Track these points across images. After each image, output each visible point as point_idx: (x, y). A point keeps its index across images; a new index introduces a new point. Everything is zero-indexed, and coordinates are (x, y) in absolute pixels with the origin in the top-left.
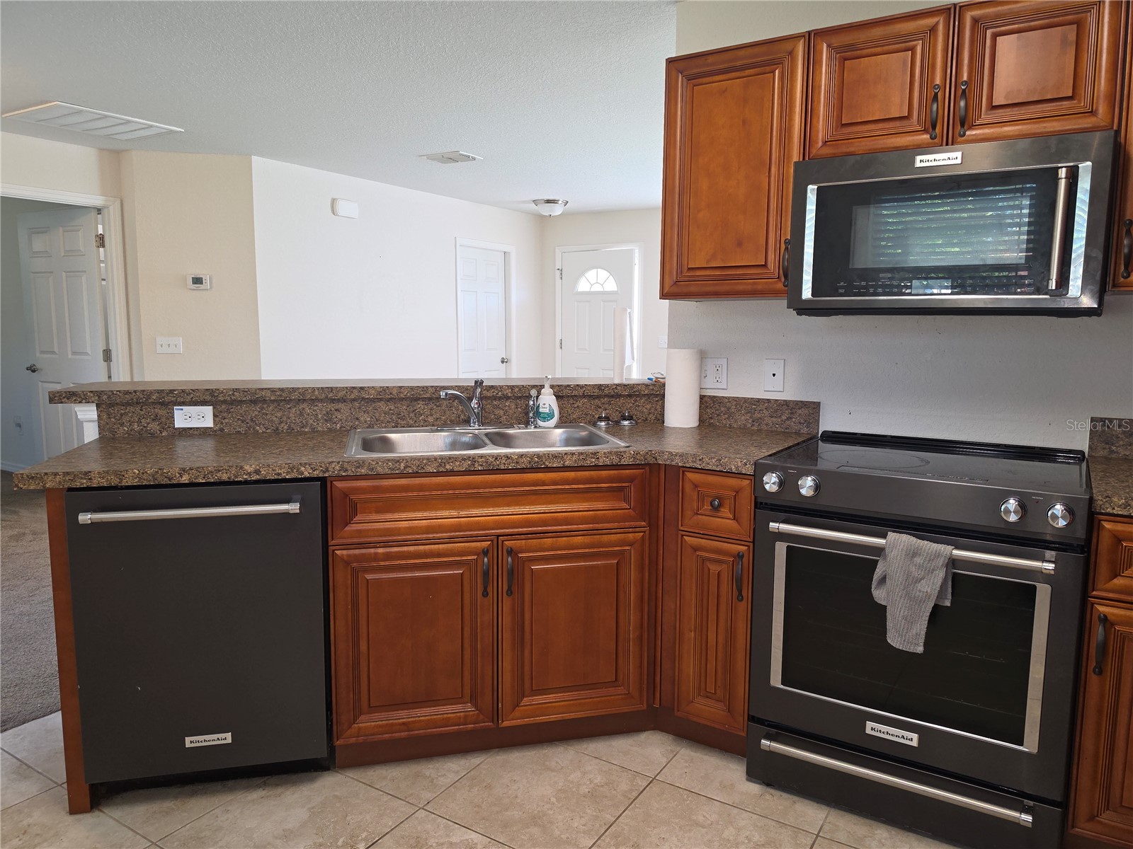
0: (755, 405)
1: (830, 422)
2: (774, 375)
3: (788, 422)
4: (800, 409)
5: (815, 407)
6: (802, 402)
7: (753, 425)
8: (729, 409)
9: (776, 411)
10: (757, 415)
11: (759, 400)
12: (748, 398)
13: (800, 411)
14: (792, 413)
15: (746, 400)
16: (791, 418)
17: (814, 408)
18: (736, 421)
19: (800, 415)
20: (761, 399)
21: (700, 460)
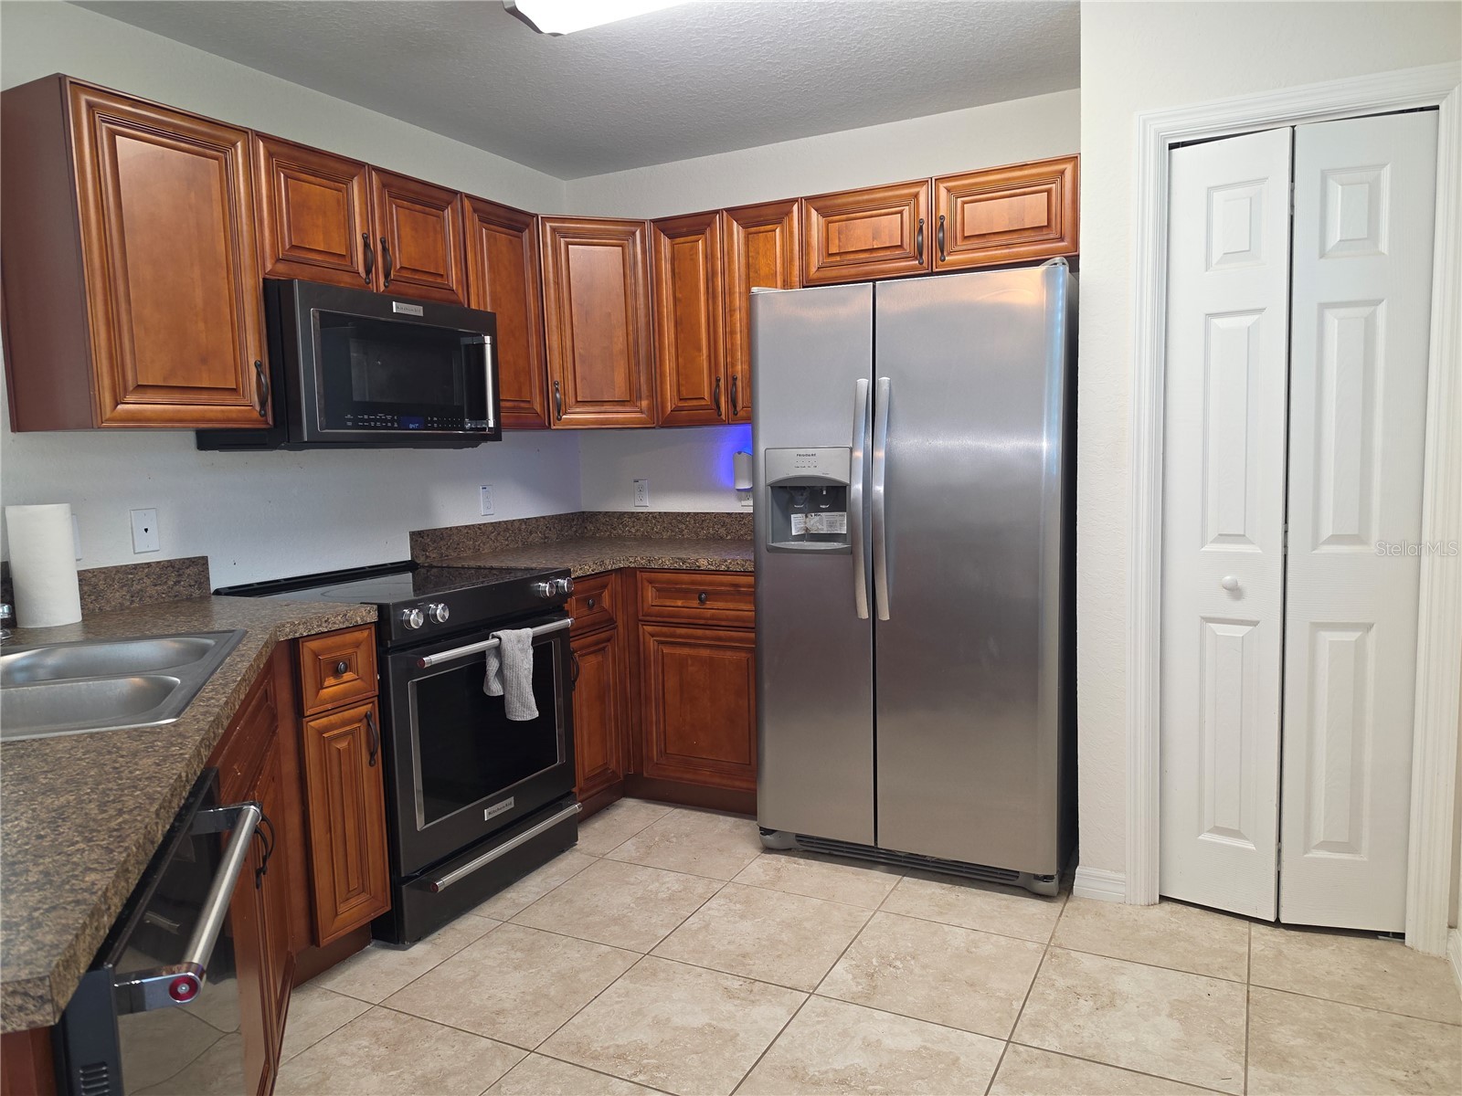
0: (131, 574)
1: (220, 578)
2: (146, 530)
3: (176, 588)
4: (187, 568)
5: (203, 562)
6: (188, 559)
7: (132, 602)
8: (95, 586)
9: (160, 577)
10: (136, 587)
11: (136, 567)
12: (121, 566)
13: (188, 571)
14: (180, 575)
15: (118, 569)
16: (179, 582)
17: (204, 564)
18: (108, 602)
19: (189, 575)
20: (138, 564)
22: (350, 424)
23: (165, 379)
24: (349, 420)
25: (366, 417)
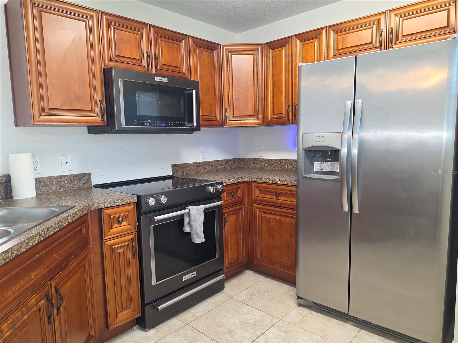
0: (60, 179)
1: (95, 181)
2: (67, 163)
3: (78, 184)
4: (82, 177)
5: (89, 175)
6: (83, 174)
7: (60, 189)
8: (46, 183)
9: (71, 180)
10: (62, 184)
11: (62, 176)
12: (56, 176)
13: (83, 178)
14: (79, 180)
15: (55, 177)
16: (79, 182)
17: (89, 176)
18: (51, 189)
19: (83, 180)
20: (63, 176)
21: (113, 202)
22: (136, 124)
23: (61, 106)
24: (135, 122)
25: (143, 121)
